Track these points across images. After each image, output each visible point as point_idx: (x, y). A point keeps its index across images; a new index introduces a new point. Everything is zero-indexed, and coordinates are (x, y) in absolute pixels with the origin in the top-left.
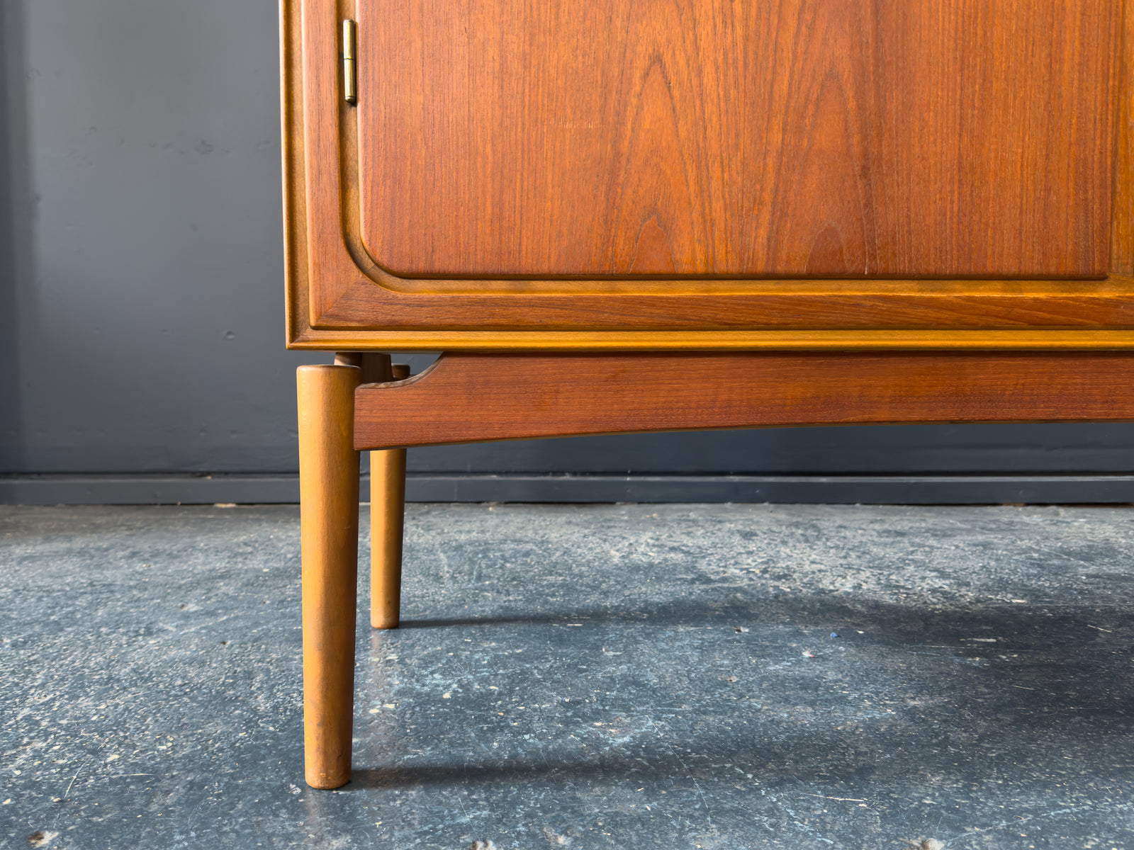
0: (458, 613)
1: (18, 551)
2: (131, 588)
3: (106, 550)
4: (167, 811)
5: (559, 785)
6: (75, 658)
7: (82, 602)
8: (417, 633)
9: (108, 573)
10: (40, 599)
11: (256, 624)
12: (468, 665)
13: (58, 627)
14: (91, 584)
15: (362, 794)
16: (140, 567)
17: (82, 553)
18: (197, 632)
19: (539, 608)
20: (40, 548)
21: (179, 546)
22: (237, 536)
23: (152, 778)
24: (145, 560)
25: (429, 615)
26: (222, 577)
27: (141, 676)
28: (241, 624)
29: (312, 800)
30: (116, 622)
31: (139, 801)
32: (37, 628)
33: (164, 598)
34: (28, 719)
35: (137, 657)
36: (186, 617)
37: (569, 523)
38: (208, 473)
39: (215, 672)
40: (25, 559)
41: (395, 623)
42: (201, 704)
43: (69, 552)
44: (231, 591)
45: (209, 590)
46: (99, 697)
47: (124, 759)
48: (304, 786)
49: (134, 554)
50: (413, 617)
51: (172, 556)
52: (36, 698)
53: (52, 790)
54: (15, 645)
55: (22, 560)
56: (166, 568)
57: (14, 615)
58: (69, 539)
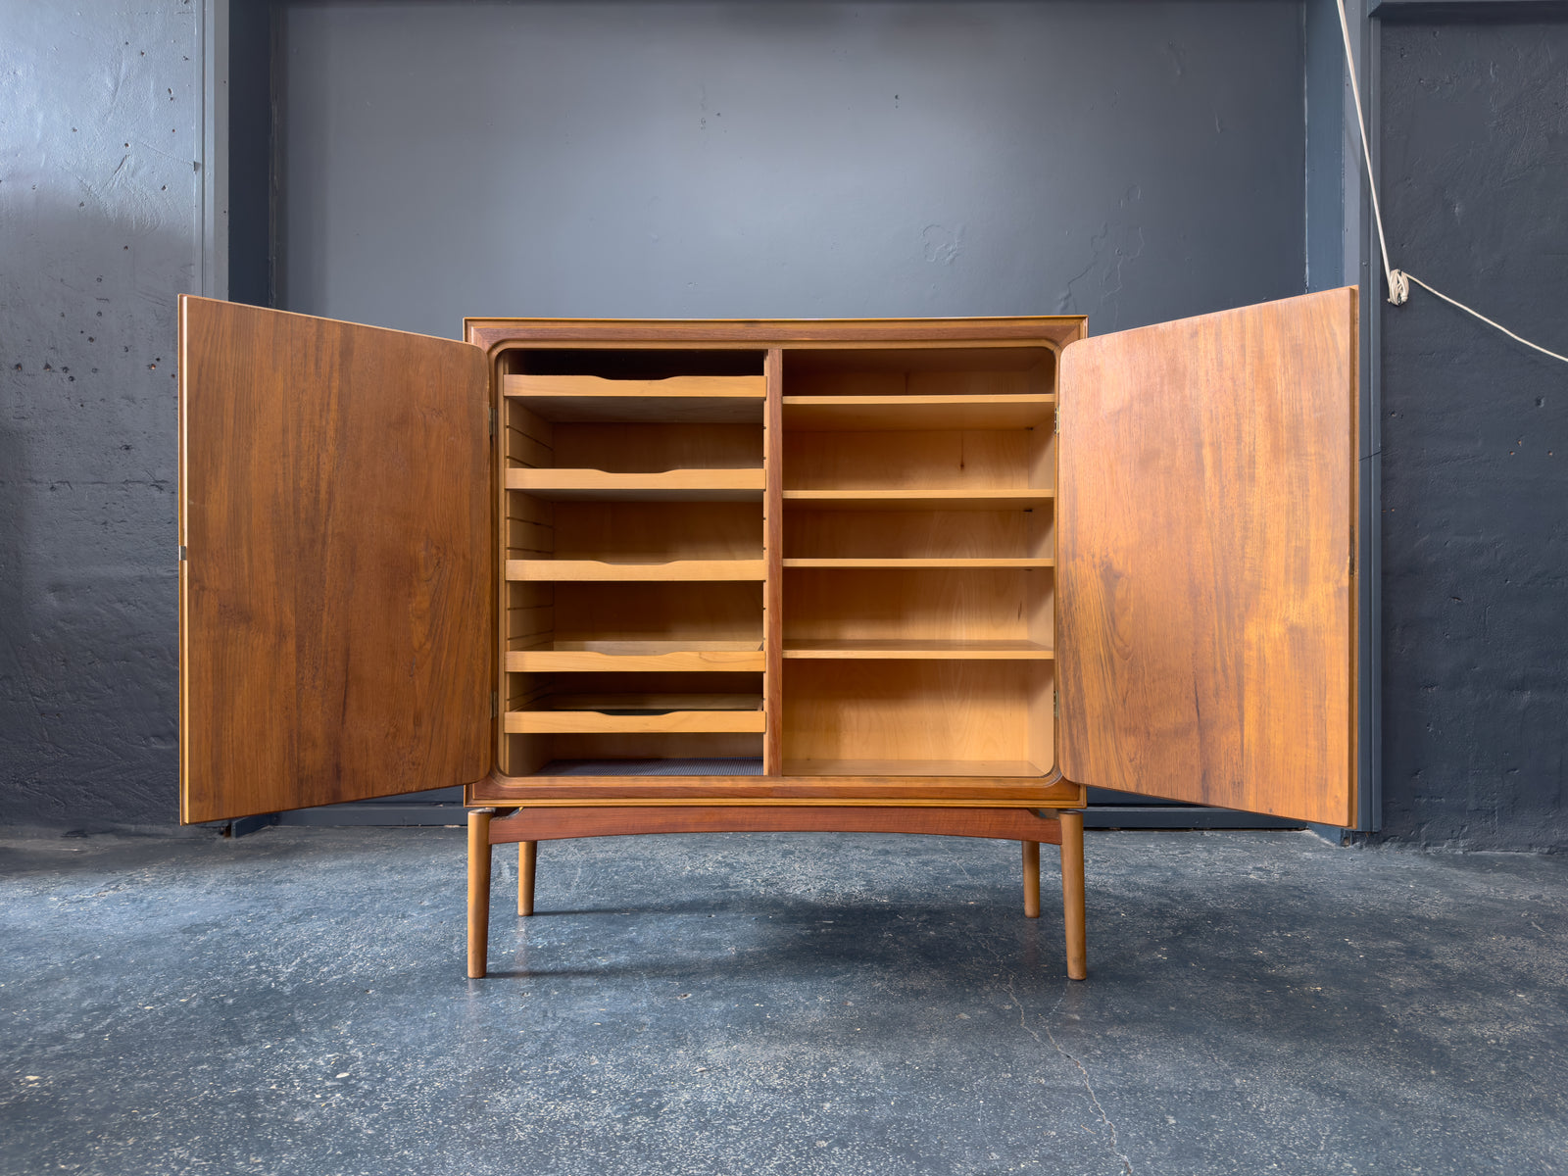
0: (568, 908)
1: (321, 865)
2: (392, 891)
3: (376, 865)
4: (414, 984)
5: (567, 977)
6: (369, 929)
7: (366, 900)
8: (540, 919)
9: (378, 882)
10: (343, 898)
11: (459, 913)
12: (557, 934)
13: (356, 914)
14: (369, 889)
15: (489, 980)
16: (397, 877)
17: (360, 868)
18: (428, 917)
19: (614, 905)
20: (334, 864)
21: (419, 863)
22: (456, 855)
23: (408, 975)
24: (399, 873)
25: (552, 909)
26: (444, 884)
27: (401, 938)
28: (451, 913)
29: (470, 982)
30: (386, 911)
31: (403, 982)
32: (346, 914)
33: (411, 897)
34: (353, 954)
35: (399, 929)
36: (423, 908)
37: (681, 843)
38: (441, 803)
39: (437, 935)
40: (327, 871)
41: (531, 913)
42: (429, 949)
43: (352, 866)
44: (448, 894)
45: (436, 893)
46: (382, 946)
47: (396, 969)
48: (467, 978)
49: (392, 869)
50: (543, 910)
51: (415, 870)
52: (353, 946)
53: (369, 978)
54: (337, 923)
55: (326, 872)
56: (412, 878)
57: (331, 907)
58: (350, 856)
